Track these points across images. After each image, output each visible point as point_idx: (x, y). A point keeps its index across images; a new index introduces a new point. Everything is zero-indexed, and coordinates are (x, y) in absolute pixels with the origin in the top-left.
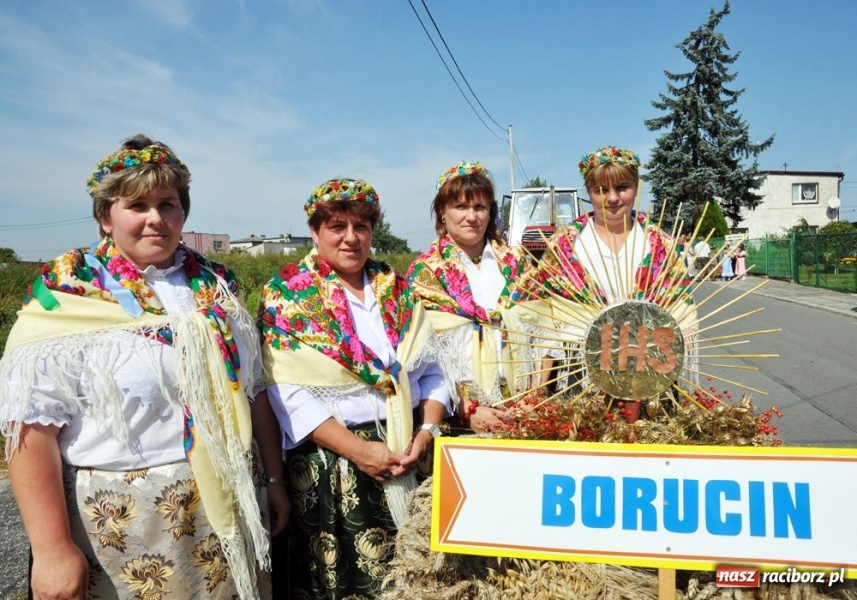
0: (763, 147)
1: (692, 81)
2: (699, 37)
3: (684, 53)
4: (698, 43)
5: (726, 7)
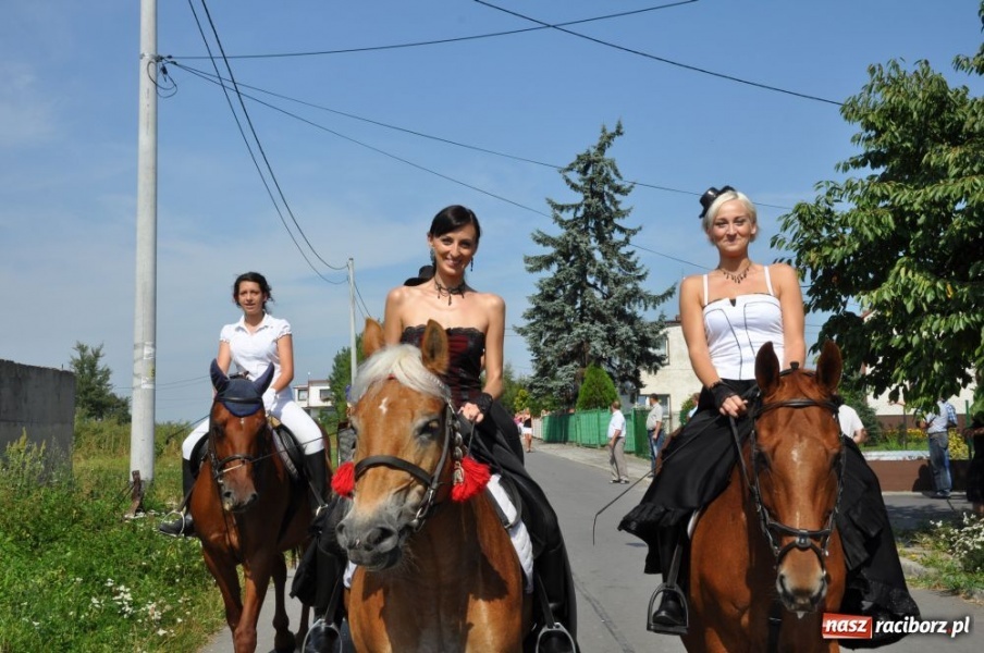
0: (663, 297)
1: (580, 214)
2: (586, 163)
3: (568, 181)
4: (586, 168)
5: (619, 127)
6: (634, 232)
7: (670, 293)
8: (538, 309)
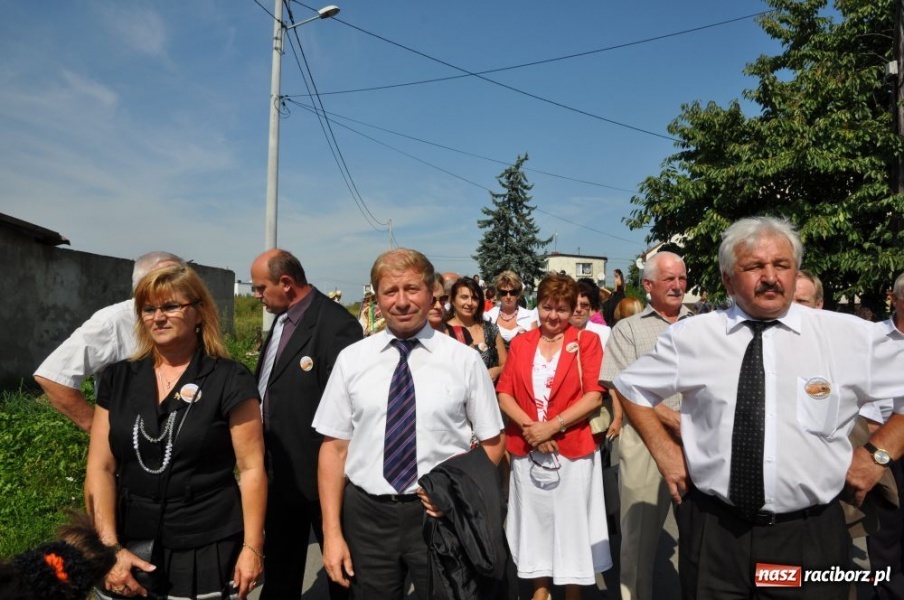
0: (547, 242)
1: (506, 199)
2: (510, 173)
3: (500, 182)
4: (510, 176)
5: (527, 156)
6: (533, 209)
7: (550, 240)
8: (484, 247)
